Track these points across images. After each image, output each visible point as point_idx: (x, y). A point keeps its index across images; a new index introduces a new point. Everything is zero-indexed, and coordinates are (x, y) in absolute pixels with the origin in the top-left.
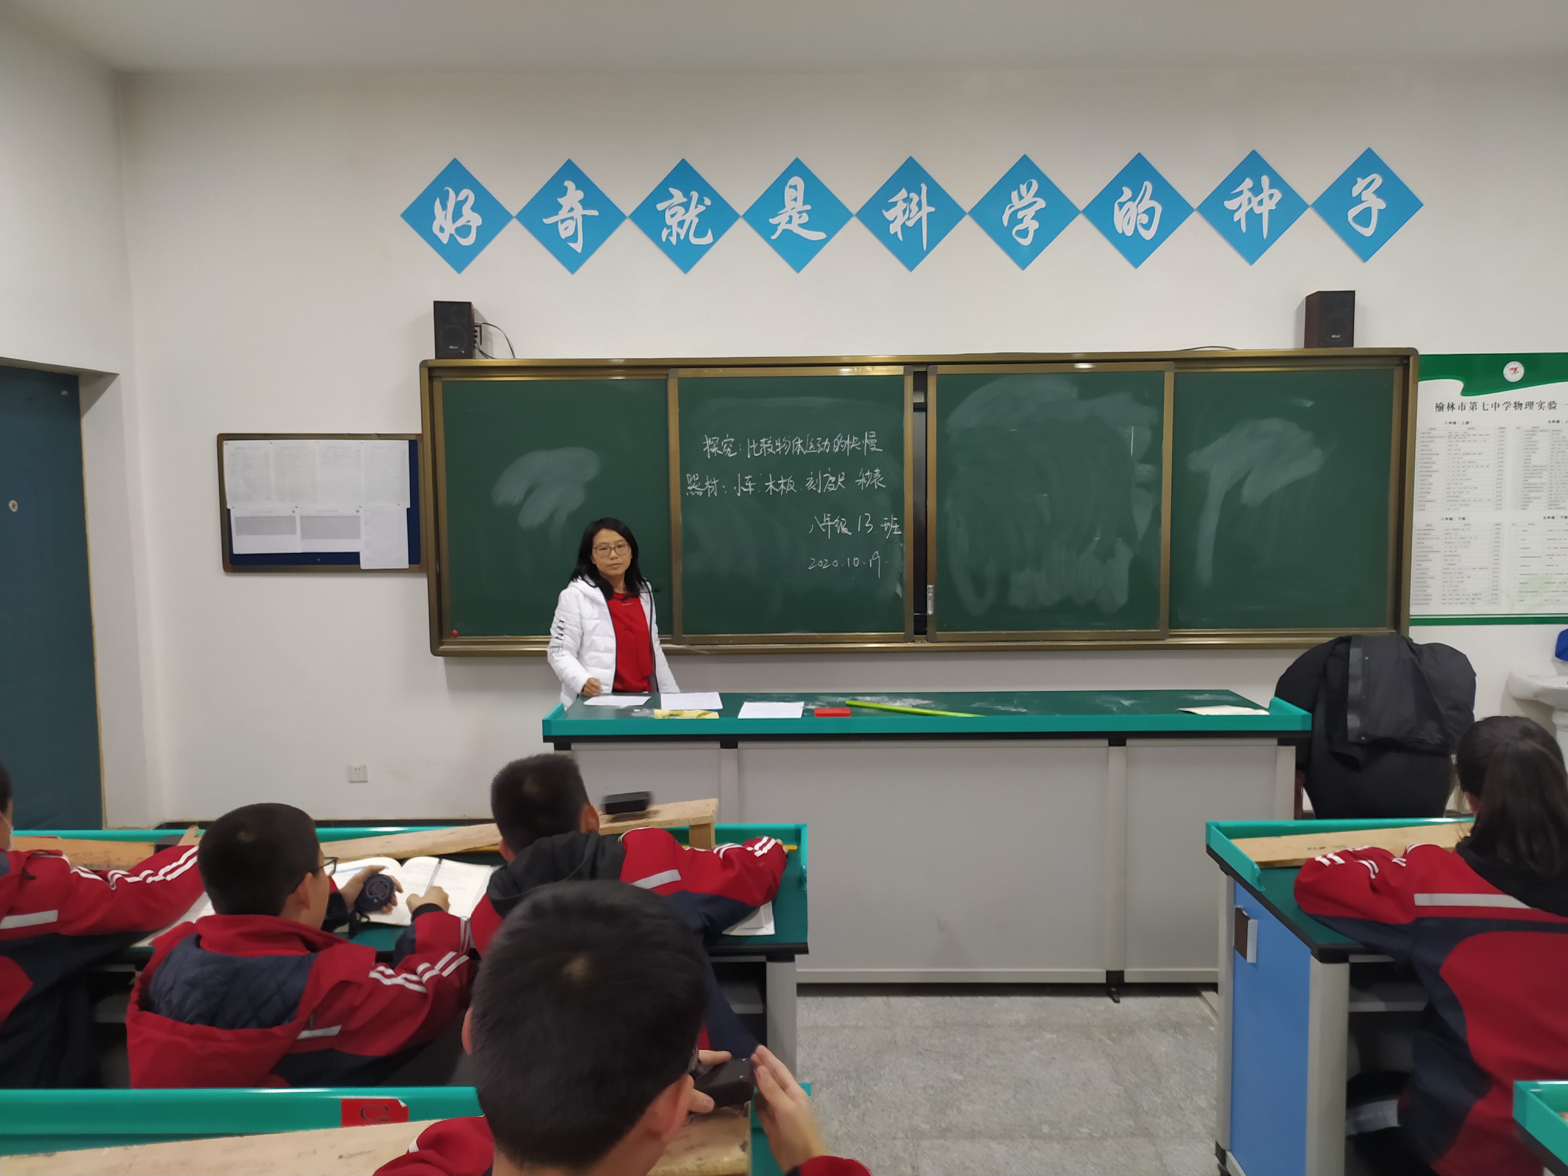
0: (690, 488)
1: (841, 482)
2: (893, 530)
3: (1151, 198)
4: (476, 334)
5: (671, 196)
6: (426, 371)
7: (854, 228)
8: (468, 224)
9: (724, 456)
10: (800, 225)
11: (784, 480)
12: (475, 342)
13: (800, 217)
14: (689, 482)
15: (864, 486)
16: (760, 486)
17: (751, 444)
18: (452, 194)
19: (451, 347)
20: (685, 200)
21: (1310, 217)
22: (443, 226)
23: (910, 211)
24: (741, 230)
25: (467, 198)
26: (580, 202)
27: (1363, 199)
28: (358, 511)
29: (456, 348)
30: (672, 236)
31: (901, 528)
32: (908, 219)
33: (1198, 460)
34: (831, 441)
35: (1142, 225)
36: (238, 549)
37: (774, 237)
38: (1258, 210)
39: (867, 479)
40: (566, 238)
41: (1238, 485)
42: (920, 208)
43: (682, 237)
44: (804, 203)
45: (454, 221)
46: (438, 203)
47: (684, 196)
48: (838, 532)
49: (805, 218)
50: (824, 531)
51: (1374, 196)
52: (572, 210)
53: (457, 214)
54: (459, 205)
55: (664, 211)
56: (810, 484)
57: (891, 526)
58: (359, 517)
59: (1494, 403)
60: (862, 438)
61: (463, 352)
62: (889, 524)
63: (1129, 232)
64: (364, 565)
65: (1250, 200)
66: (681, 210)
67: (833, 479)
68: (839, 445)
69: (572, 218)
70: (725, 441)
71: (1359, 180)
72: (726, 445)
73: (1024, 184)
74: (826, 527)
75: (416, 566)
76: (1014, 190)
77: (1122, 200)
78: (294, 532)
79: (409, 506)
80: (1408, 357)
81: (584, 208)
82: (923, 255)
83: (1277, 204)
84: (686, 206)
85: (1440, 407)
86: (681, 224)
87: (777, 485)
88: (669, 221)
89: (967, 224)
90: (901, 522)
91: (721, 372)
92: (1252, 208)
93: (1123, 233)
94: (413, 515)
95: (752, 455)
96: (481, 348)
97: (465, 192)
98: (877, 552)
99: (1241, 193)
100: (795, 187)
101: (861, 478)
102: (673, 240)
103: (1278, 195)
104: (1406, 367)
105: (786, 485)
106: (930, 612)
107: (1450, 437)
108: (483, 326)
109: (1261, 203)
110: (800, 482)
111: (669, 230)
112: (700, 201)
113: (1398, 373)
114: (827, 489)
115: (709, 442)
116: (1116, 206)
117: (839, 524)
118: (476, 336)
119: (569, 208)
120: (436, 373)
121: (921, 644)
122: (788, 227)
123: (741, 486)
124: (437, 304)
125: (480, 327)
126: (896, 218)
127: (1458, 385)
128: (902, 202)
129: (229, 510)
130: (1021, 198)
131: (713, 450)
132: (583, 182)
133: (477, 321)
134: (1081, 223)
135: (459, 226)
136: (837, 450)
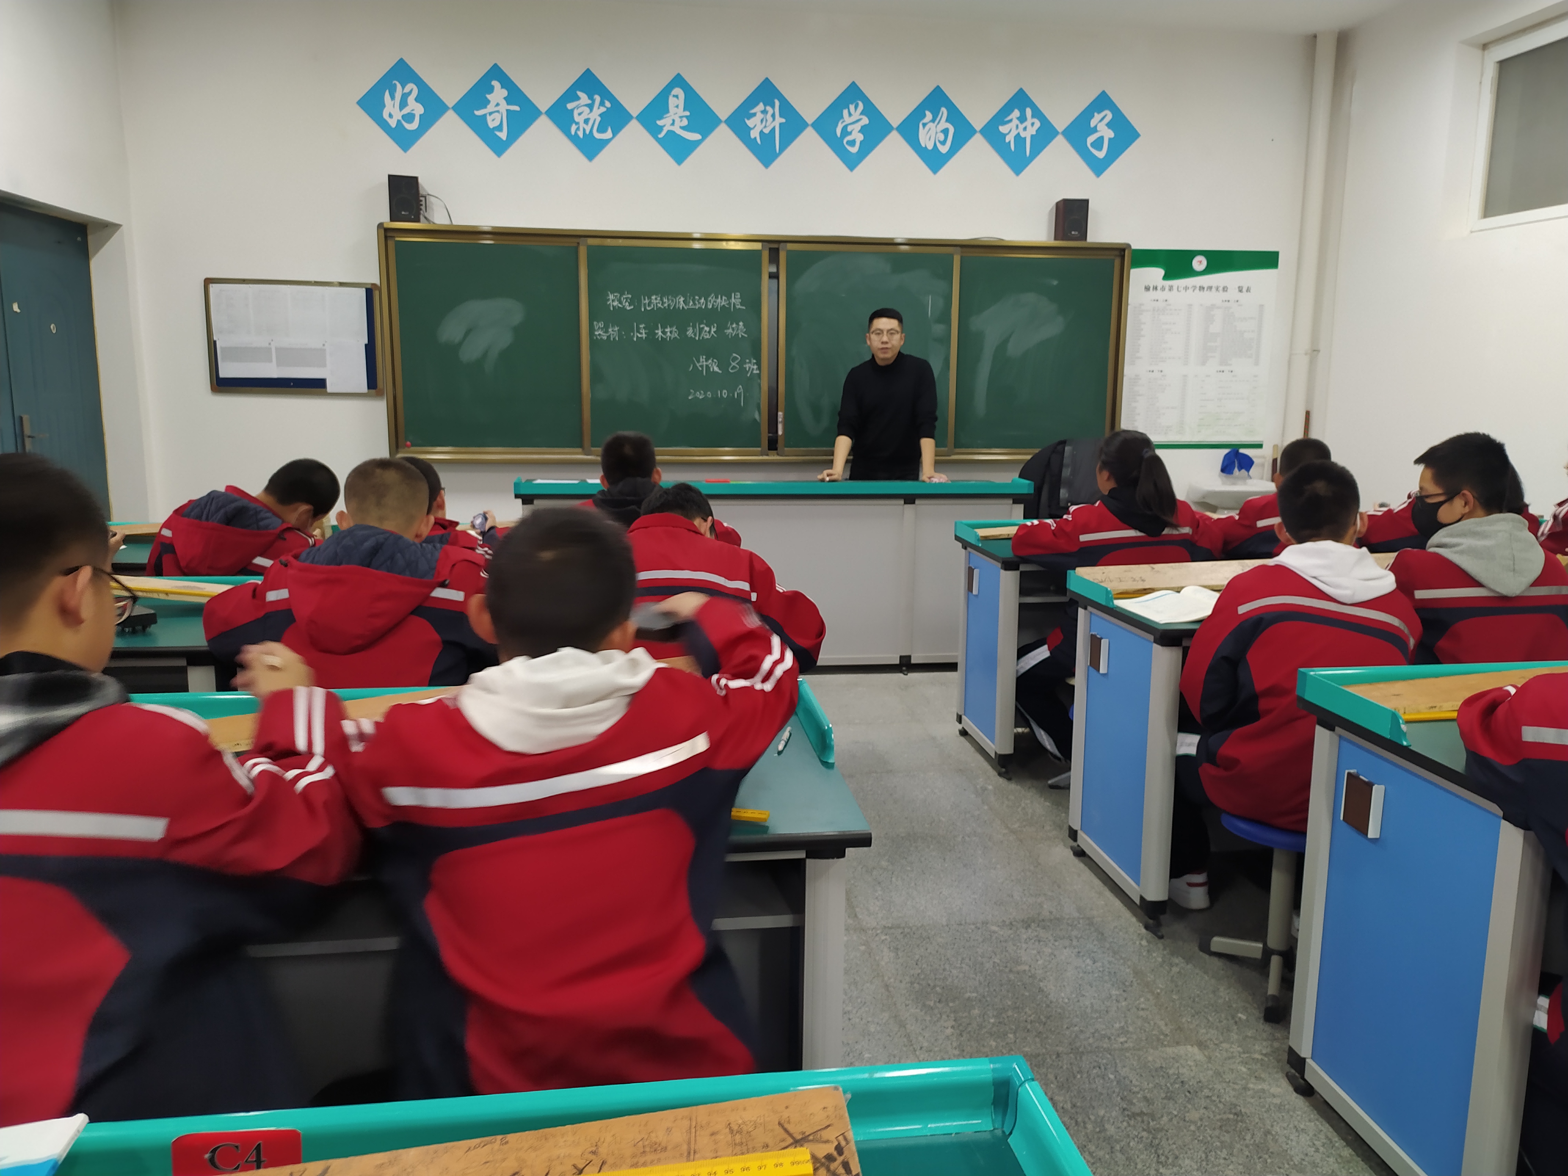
0: (597, 333)
1: (714, 332)
2: (753, 369)
3: (947, 121)
4: (421, 203)
5: (578, 98)
6: (382, 231)
7: (723, 132)
8: (413, 112)
9: (624, 308)
10: (682, 128)
11: (670, 327)
12: (421, 209)
13: (681, 121)
14: (596, 328)
15: (731, 335)
16: (651, 333)
17: (644, 299)
18: (399, 86)
19: (403, 213)
20: (589, 102)
21: (1060, 142)
22: (392, 113)
23: (766, 120)
24: (634, 128)
25: (411, 91)
26: (505, 98)
27: (1098, 129)
28: (324, 345)
29: (407, 213)
30: (579, 130)
31: (759, 368)
32: (765, 127)
33: (977, 323)
34: (706, 299)
35: (939, 141)
36: (222, 374)
37: (660, 136)
38: (1023, 135)
39: (733, 329)
40: (494, 128)
41: (1005, 342)
42: (774, 119)
43: (587, 132)
44: (684, 110)
45: (401, 109)
46: (387, 93)
47: (589, 98)
48: (712, 370)
49: (685, 122)
50: (700, 369)
51: (1106, 128)
52: (498, 105)
53: (403, 104)
54: (405, 97)
55: (572, 110)
56: (690, 332)
57: (751, 367)
58: (325, 350)
59: (1185, 286)
60: (729, 298)
61: (413, 217)
62: (750, 365)
63: (930, 147)
64: (330, 388)
65: (1017, 127)
66: (587, 110)
67: (707, 329)
68: (712, 302)
69: (498, 112)
70: (624, 297)
71: (1096, 114)
72: (625, 300)
73: (852, 104)
74: (700, 366)
75: (373, 391)
76: (845, 109)
77: (925, 121)
78: (271, 361)
79: (366, 342)
80: (1124, 250)
81: (508, 104)
82: (775, 156)
83: (1037, 131)
84: (591, 107)
85: (1147, 289)
86: (586, 121)
87: (664, 333)
88: (577, 118)
89: (809, 133)
90: (759, 364)
91: (620, 242)
92: (1019, 134)
93: (926, 147)
94: (370, 350)
95: (645, 309)
96: (426, 215)
97: (410, 86)
98: (741, 386)
99: (1011, 121)
100: (677, 97)
101: (729, 328)
102: (581, 134)
103: (1038, 124)
104: (1123, 257)
105: (671, 333)
106: (780, 432)
107: (1154, 310)
108: (428, 197)
109: (1025, 129)
110: (682, 331)
111: (577, 126)
112: (602, 104)
113: (1117, 262)
114: (703, 337)
115: (611, 297)
116: (921, 126)
117: (712, 365)
118: (421, 205)
119: (496, 104)
120: (389, 234)
121: (773, 457)
122: (672, 128)
123: (637, 332)
124: (390, 177)
125: (425, 197)
126: (755, 126)
127: (1160, 272)
128: (760, 113)
129: (215, 342)
130: (850, 114)
131: (616, 303)
132: (507, 83)
133: (422, 192)
134: (894, 136)
135: (406, 113)
136: (711, 307)
